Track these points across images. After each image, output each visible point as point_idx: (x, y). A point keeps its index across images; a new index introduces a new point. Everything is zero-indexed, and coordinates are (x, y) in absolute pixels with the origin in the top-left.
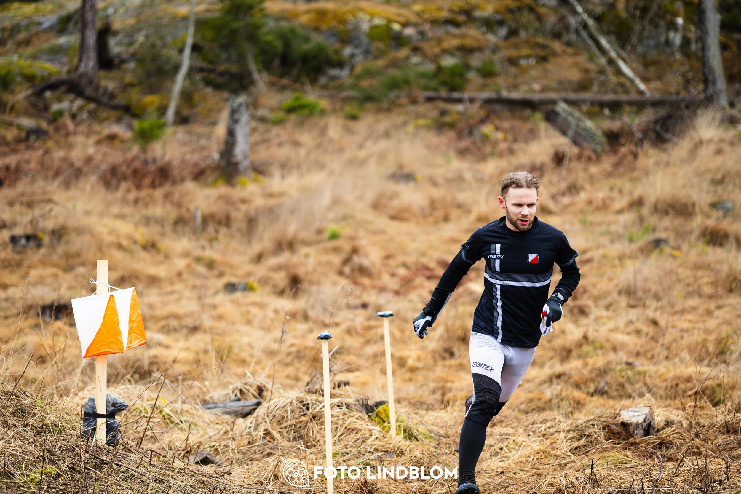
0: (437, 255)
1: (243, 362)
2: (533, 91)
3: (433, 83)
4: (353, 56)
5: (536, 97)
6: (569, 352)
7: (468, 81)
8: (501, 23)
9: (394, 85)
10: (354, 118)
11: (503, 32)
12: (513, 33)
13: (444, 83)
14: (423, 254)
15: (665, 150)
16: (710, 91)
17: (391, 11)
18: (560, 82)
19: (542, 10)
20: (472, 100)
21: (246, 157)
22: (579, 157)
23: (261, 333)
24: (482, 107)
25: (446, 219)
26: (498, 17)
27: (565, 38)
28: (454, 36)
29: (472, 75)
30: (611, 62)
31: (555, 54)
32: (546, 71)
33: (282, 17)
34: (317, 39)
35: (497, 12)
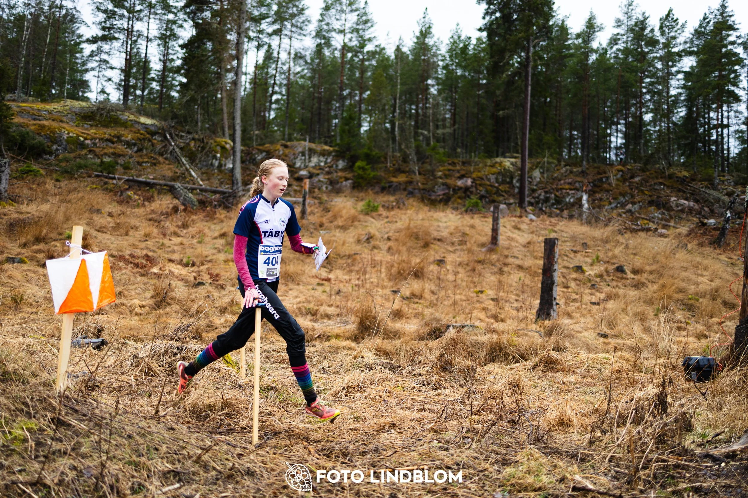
0: (128, 252)
1: (31, 304)
2: (149, 178)
3: (99, 169)
4: (57, 150)
5: (152, 181)
6: (226, 308)
7: (117, 169)
8: (135, 145)
9: (80, 167)
10: (57, 180)
11: (135, 149)
12: (140, 150)
13: (105, 169)
14: (121, 251)
15: (228, 212)
16: (235, 188)
17: (79, 130)
18: (164, 176)
19: (155, 142)
20: (119, 179)
21: (6, 191)
22: (185, 210)
23: (37, 288)
24: (124, 183)
25: (127, 234)
26: (133, 141)
27: (165, 156)
28: (111, 148)
29: (118, 167)
30: (187, 170)
31: (159, 163)
32: (155, 169)
33: (20, 125)
34: (39, 139)
35: (133, 139)
